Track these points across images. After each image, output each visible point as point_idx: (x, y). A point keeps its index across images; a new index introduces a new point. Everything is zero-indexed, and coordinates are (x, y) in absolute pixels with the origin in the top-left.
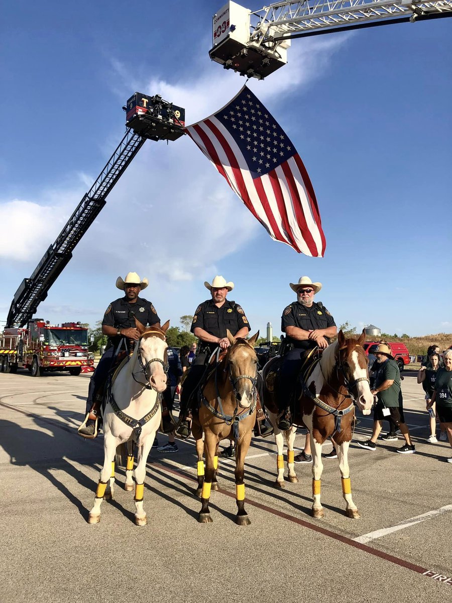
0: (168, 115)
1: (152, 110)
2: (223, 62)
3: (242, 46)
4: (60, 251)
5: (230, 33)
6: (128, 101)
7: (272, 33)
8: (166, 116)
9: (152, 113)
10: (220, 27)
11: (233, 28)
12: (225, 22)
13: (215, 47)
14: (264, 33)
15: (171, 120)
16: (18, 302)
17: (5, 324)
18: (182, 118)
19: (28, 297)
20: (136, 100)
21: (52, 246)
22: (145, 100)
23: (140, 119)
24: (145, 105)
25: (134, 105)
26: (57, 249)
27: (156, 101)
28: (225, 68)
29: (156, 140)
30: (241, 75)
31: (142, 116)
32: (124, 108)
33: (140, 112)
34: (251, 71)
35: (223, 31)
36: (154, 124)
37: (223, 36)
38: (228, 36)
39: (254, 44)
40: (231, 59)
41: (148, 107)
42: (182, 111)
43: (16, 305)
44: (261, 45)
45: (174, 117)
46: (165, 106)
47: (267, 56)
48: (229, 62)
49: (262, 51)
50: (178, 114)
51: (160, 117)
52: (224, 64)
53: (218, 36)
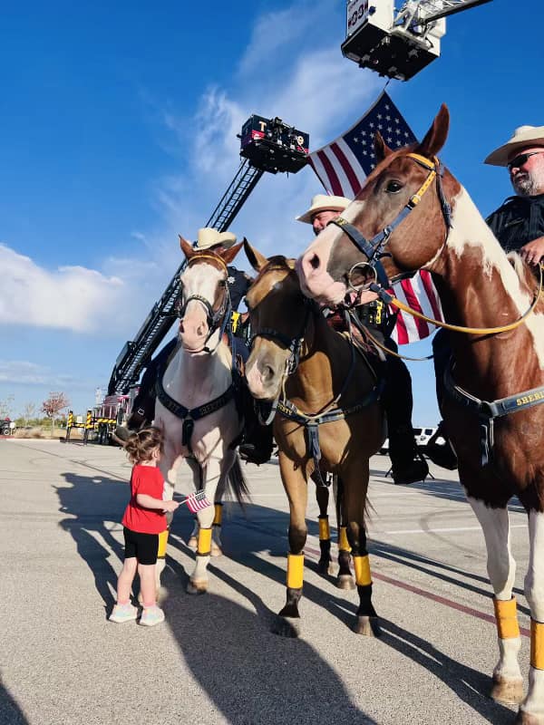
0: (290, 140)
1: (270, 135)
2: (359, 59)
3: (383, 34)
4: (166, 310)
5: (369, 17)
6: (243, 127)
7: (422, 15)
8: (287, 141)
9: (270, 138)
10: (356, 13)
11: (373, 11)
12: (362, 6)
13: (349, 38)
14: (412, 14)
15: (293, 147)
16: (120, 367)
17: (106, 393)
18: (306, 145)
19: (130, 363)
20: (253, 124)
21: (157, 305)
22: (263, 124)
23: (257, 144)
24: (262, 129)
25: (250, 130)
26: (162, 307)
27: (276, 123)
28: (360, 66)
29: (275, 172)
30: (380, 75)
31: (259, 141)
32: (238, 136)
33: (256, 137)
34: (393, 69)
35: (360, 17)
36: (272, 151)
37: (360, 22)
38: (367, 20)
39: (400, 29)
40: (369, 54)
41: (266, 132)
42: (306, 137)
43: (118, 372)
44: (408, 29)
45: (295, 143)
46: (286, 131)
47: (415, 45)
48: (366, 58)
49: (408, 39)
50: (300, 140)
51: (279, 142)
52: (360, 62)
53: (354, 24)
